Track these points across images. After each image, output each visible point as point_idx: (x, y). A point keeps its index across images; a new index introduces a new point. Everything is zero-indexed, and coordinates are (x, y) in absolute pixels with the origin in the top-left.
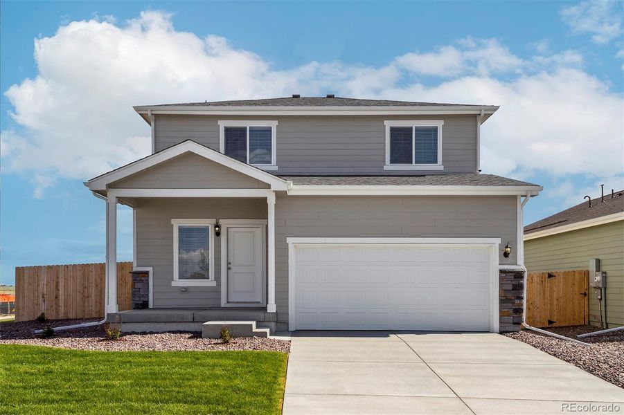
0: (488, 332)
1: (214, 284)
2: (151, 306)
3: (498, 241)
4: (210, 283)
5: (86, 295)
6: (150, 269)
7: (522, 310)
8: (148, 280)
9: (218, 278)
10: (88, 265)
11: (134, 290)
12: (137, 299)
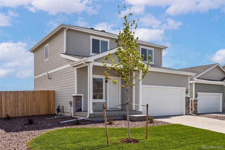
0: (182, 115)
1: (105, 101)
2: (83, 110)
3: (185, 88)
4: (103, 101)
5: (16, 106)
6: (82, 95)
7: (190, 108)
8: (81, 99)
9: (106, 99)
10: (17, 92)
11: (76, 103)
12: (78, 107)
